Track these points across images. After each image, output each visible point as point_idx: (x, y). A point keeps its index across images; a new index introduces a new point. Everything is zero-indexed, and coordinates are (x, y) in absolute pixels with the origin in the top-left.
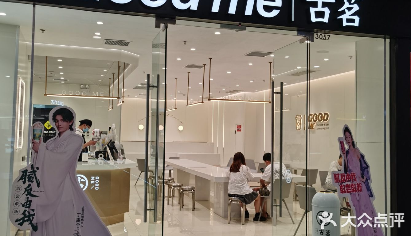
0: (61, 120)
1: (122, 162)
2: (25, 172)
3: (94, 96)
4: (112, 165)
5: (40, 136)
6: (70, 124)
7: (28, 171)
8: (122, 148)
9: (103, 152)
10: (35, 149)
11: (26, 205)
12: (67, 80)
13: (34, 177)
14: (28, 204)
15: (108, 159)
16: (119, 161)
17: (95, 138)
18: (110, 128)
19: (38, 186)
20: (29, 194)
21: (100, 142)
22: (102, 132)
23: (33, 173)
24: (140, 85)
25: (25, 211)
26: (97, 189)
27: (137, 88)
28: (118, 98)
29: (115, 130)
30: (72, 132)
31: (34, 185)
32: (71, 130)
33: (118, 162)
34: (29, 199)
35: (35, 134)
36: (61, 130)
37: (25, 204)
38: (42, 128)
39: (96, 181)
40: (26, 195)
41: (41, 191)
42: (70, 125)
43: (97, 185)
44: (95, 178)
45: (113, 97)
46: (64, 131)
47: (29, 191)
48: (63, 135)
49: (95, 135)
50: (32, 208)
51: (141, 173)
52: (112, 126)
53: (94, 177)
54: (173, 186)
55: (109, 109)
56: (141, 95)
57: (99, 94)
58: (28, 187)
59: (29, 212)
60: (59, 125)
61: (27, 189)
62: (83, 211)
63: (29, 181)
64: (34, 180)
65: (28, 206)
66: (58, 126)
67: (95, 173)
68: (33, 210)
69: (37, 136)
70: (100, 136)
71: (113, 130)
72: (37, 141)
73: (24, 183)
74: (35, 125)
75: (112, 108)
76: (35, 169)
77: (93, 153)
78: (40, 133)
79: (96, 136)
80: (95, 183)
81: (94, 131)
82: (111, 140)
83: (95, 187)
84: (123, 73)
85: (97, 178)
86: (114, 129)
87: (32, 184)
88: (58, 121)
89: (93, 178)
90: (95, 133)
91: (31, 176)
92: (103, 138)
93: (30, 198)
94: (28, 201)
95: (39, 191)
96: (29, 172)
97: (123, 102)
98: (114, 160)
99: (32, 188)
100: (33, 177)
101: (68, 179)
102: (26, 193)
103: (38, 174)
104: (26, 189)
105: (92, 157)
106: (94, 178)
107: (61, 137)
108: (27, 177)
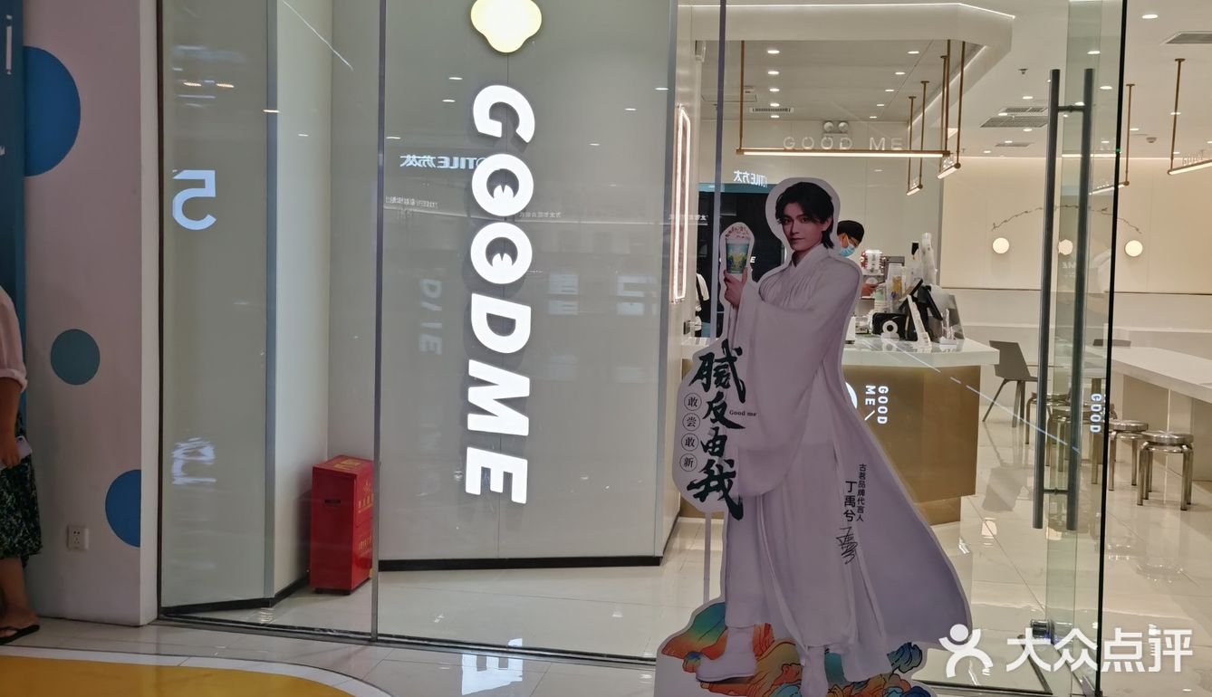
0: (798, 217)
1: (955, 347)
2: (707, 358)
3: (874, 151)
4: (924, 354)
5: (744, 262)
6: (825, 227)
7: (716, 358)
8: (952, 307)
9: (896, 315)
10: (731, 298)
11: (713, 448)
12: (786, 110)
13: (731, 375)
14: (717, 445)
15: (914, 337)
16: (945, 344)
17: (871, 276)
18: (915, 247)
19: (742, 399)
20: (720, 417)
21: (885, 287)
22: (888, 258)
23: (727, 363)
24: (1005, 114)
25: (711, 462)
26: (882, 420)
27: (993, 123)
28: (946, 153)
29: (932, 251)
30: (830, 250)
31: (731, 395)
32: (825, 246)
33: (942, 347)
34: (720, 433)
35: (732, 258)
36: (799, 246)
37: (711, 445)
38: (749, 239)
39: (881, 397)
40: (713, 421)
41: (750, 414)
42: (823, 232)
43: (884, 410)
44: (876, 390)
45: (922, 152)
46: (809, 249)
47: (718, 410)
48: (805, 260)
49: (869, 266)
50: (727, 456)
51: (1004, 383)
52: (923, 241)
53: (874, 387)
54: (1116, 428)
55: (909, 190)
56: (1004, 145)
57: (888, 143)
58: (716, 400)
59: (720, 467)
60: (794, 231)
61: (714, 405)
62: (862, 475)
63: (718, 383)
64: (732, 381)
65: (717, 449)
66: (792, 234)
67: (878, 376)
68: (731, 463)
69: (737, 261)
70: (885, 271)
71: (924, 253)
72: (737, 276)
73: (707, 387)
74: (730, 232)
75: (920, 187)
76: (734, 354)
77: (866, 319)
78: (744, 254)
79: (872, 271)
80: (878, 404)
81: (864, 256)
82: (921, 281)
83: (877, 414)
84: (960, 74)
85: (884, 389)
86: (929, 249)
87: (725, 391)
88: (790, 220)
89: (870, 389)
90: (870, 260)
91: (724, 372)
92: (895, 276)
93: (723, 430)
94: (716, 437)
95: (743, 414)
96: (717, 361)
97: (958, 166)
98: (932, 340)
99: (727, 402)
100: (729, 374)
101: (819, 382)
102: (712, 416)
103: (741, 365)
104: (710, 403)
105: (861, 329)
106: (874, 390)
107: (798, 266)
108: (713, 372)
